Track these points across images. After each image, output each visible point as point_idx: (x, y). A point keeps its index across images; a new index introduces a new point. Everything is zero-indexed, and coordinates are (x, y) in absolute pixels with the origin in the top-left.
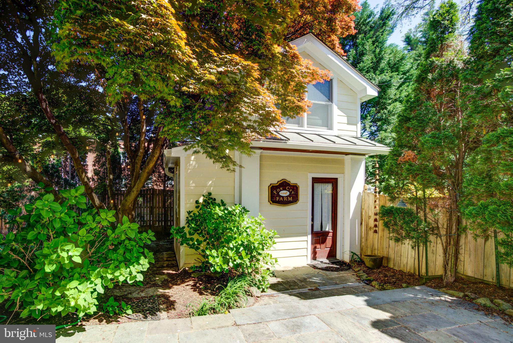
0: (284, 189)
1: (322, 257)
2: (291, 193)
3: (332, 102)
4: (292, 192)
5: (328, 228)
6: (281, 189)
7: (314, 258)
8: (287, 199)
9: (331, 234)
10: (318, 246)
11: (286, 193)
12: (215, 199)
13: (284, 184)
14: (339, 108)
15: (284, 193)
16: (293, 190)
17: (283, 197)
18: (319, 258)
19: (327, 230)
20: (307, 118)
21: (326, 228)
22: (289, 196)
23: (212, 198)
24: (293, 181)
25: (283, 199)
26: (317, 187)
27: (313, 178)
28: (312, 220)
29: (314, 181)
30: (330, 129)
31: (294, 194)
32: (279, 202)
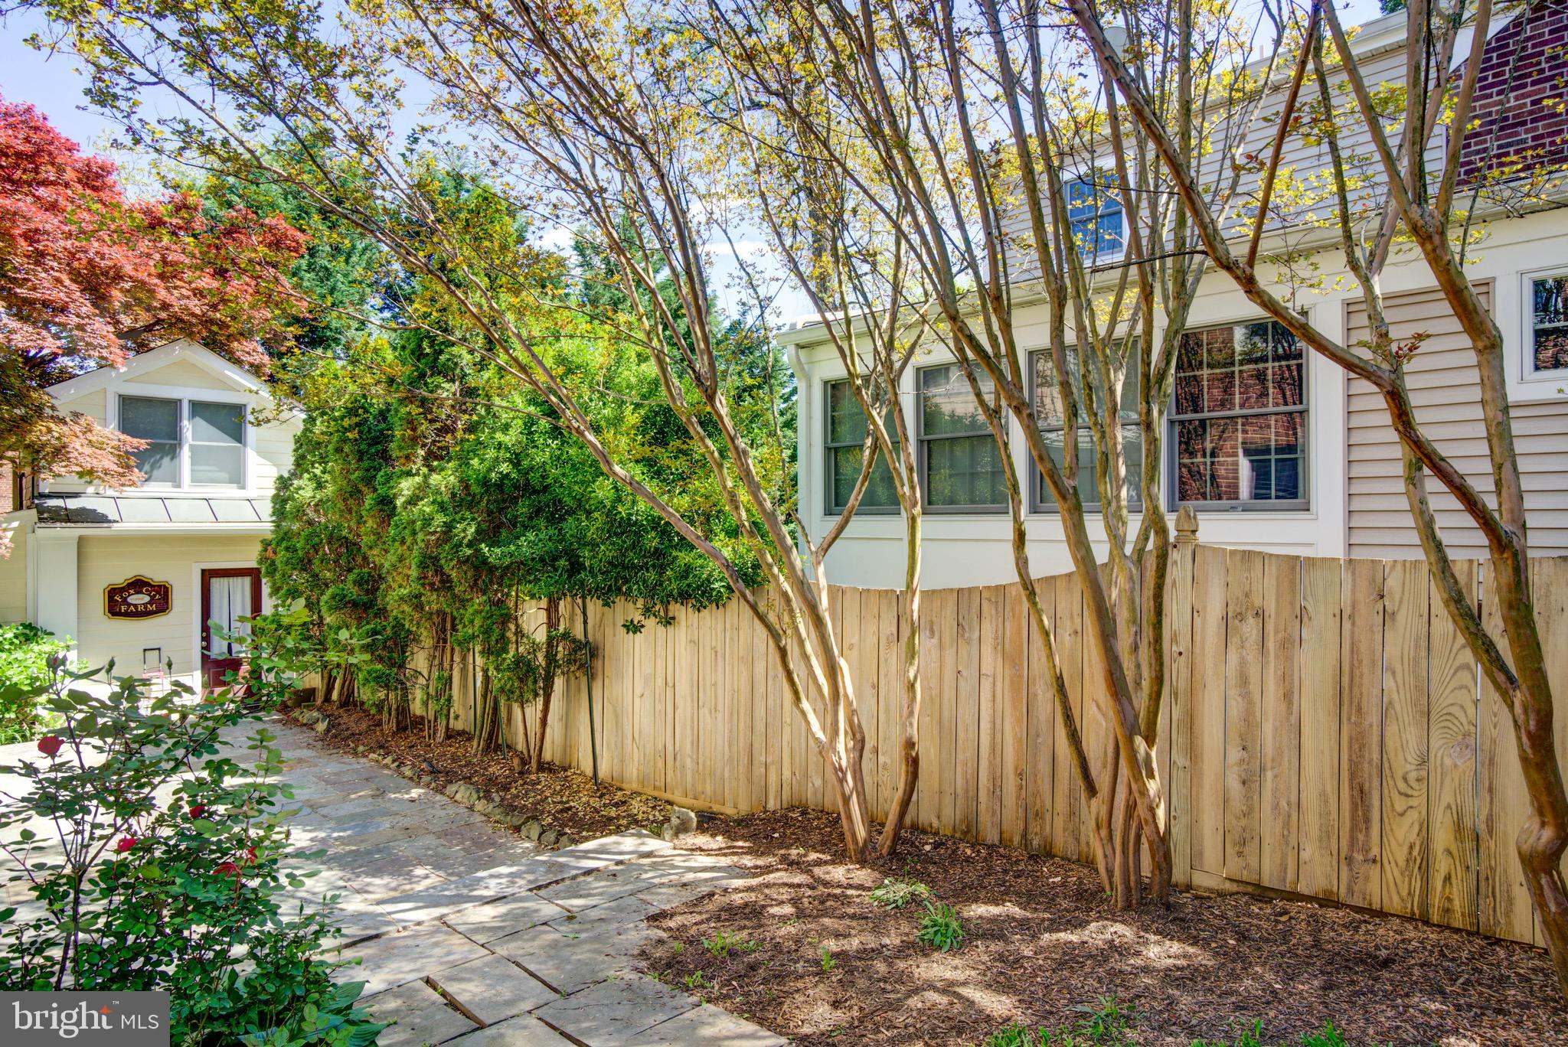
0: (139, 592)
2: (152, 597)
3: (245, 445)
4: (155, 595)
6: (132, 591)
8: (146, 608)
11: (142, 599)
13: (138, 584)
14: (259, 453)
15: (139, 599)
16: (158, 592)
17: (135, 606)
20: (192, 471)
22: (150, 603)
24: (157, 576)
25: (137, 609)
26: (217, 584)
27: (203, 571)
28: (203, 639)
29: (208, 576)
30: (243, 487)
31: (160, 599)
32: (127, 615)
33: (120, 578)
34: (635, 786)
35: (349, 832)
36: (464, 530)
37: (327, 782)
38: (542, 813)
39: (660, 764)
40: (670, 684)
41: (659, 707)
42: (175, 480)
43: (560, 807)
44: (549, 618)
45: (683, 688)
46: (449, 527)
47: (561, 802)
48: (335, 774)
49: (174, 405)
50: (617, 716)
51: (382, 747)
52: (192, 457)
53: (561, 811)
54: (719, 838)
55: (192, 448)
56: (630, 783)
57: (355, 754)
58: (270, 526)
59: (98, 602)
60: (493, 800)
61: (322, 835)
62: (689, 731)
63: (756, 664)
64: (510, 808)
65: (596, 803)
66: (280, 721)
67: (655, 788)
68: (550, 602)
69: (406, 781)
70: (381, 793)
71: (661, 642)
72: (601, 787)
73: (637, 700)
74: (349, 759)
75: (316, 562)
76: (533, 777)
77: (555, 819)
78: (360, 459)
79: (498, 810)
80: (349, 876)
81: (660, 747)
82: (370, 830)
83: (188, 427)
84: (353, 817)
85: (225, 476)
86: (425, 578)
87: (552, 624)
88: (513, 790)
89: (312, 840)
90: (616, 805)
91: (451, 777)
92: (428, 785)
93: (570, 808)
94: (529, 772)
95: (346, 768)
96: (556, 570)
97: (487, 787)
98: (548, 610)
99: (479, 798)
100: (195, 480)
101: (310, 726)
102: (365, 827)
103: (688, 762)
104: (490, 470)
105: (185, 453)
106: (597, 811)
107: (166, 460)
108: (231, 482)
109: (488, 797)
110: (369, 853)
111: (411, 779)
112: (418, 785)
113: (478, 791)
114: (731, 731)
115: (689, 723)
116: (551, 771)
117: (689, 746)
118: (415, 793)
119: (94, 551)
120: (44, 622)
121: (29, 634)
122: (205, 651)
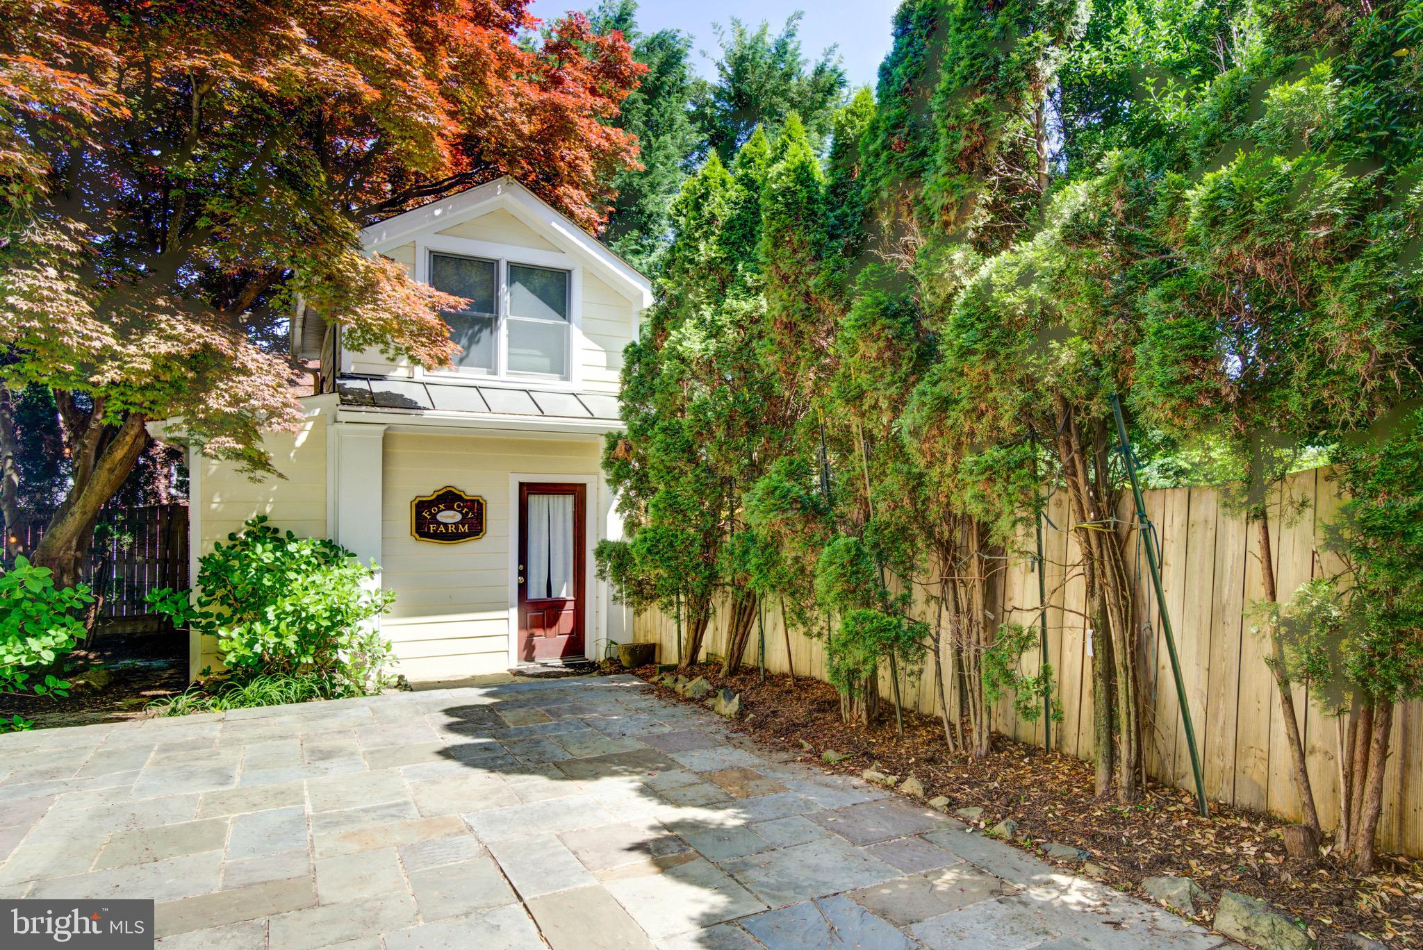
0: (449, 508)
1: (550, 654)
2: (465, 516)
3: (569, 321)
4: (467, 513)
5: (565, 591)
6: (442, 507)
7: (530, 658)
8: (457, 528)
9: (570, 605)
10: (538, 632)
11: (453, 517)
12: (276, 531)
13: (449, 498)
14: (586, 334)
15: (449, 517)
16: (471, 509)
17: (446, 525)
18: (542, 656)
19: (563, 595)
20: (510, 354)
21: (560, 592)
22: (462, 522)
23: (268, 529)
24: (470, 489)
25: (447, 529)
26: (537, 503)
27: (522, 485)
28: (520, 573)
29: (527, 490)
30: (566, 378)
31: (473, 517)
32: (437, 536)
33: (428, 490)
42: (491, 364)
49: (490, 266)
52: (509, 336)
55: (510, 323)
59: (404, 519)
83: (506, 294)
85: (547, 362)
100: (512, 364)
105: (503, 329)
107: (486, 333)
108: (553, 370)
119: (398, 450)
120: (345, 540)
121: (331, 553)
122: (523, 589)
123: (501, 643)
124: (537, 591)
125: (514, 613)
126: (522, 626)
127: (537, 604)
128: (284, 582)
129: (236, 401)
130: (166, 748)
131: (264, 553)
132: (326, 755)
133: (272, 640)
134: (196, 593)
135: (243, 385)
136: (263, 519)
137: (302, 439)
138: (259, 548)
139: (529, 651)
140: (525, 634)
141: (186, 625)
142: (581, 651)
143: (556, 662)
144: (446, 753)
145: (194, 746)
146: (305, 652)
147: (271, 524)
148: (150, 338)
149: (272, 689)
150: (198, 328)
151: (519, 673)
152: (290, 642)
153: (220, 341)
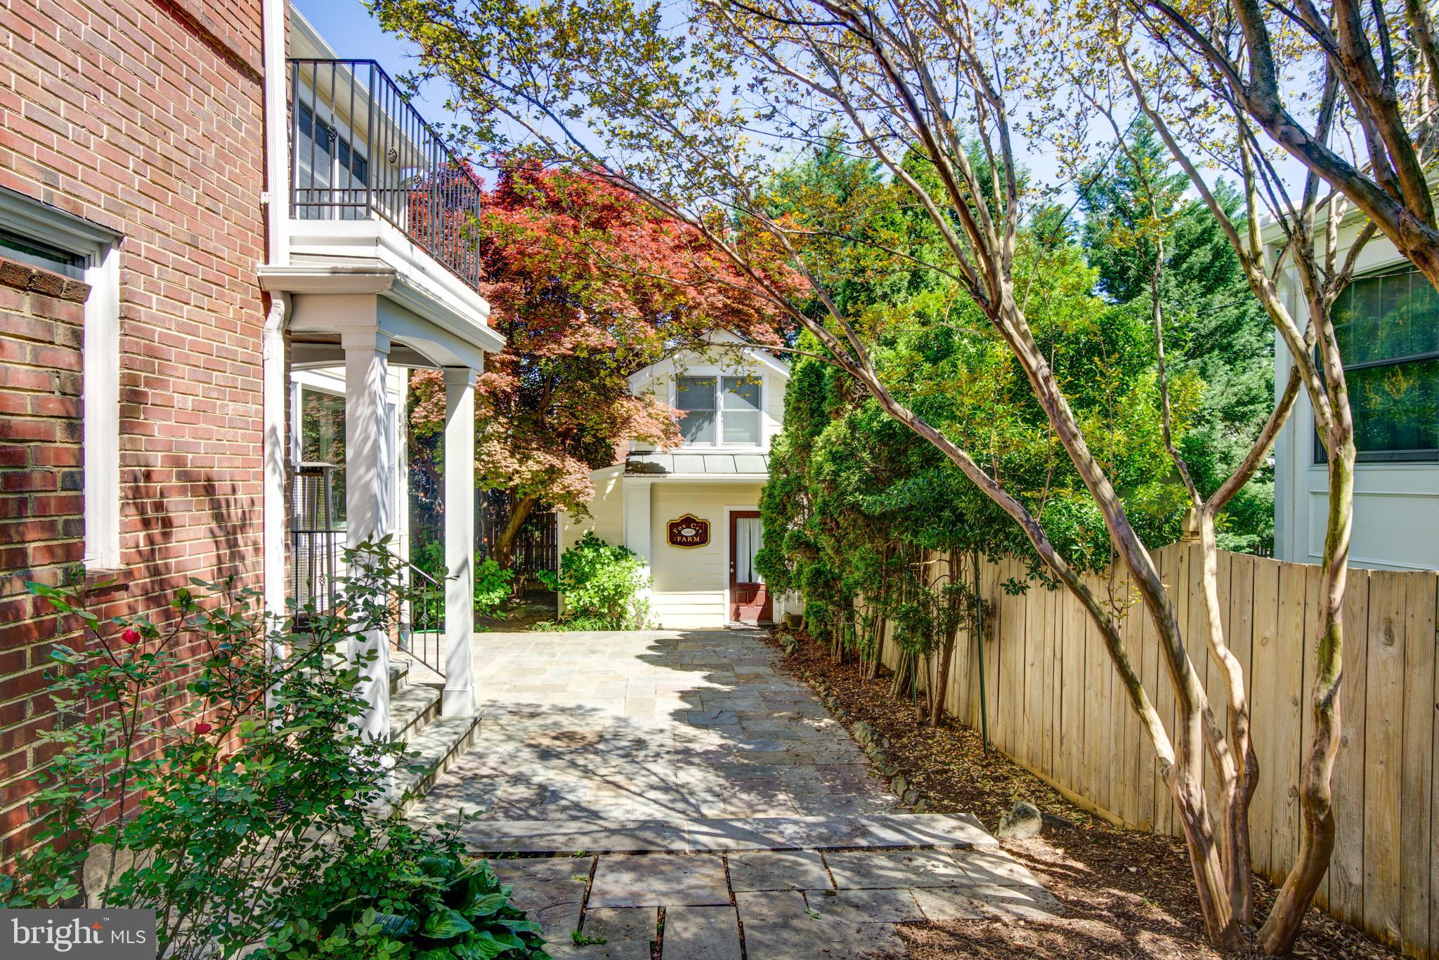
0: (689, 527)
1: (750, 618)
2: (697, 532)
3: (761, 409)
4: (699, 530)
5: (761, 578)
6: (684, 526)
7: (736, 620)
8: (693, 539)
9: (764, 588)
10: (743, 605)
11: (690, 533)
12: (597, 541)
13: (688, 521)
14: (771, 416)
15: (688, 532)
16: (701, 528)
17: (686, 537)
18: (744, 620)
19: (759, 581)
20: (723, 433)
21: (757, 580)
22: (696, 535)
23: (593, 539)
24: (700, 516)
25: (687, 540)
26: (741, 522)
27: (731, 512)
28: (731, 567)
29: (735, 516)
30: (759, 445)
31: (702, 534)
32: (681, 544)
33: (677, 516)
34: (1024, 763)
35: (751, 747)
36: (848, 478)
37: (765, 699)
38: (919, 768)
39: (1048, 746)
40: (1058, 656)
41: (1048, 680)
42: (712, 440)
43: (939, 767)
44: (951, 570)
45: (1071, 662)
46: (836, 474)
47: (943, 763)
48: (775, 693)
49: (711, 379)
50: (1010, 683)
51: (823, 675)
52: (724, 422)
53: (938, 772)
54: (1060, 851)
55: (724, 414)
56: (1020, 758)
57: (801, 679)
58: (767, 477)
59: (663, 534)
60: (882, 746)
61: (731, 742)
62: (1075, 715)
63: (1146, 647)
64: (892, 757)
65: (976, 771)
66: (765, 639)
67: (1043, 770)
68: (952, 554)
69: (825, 710)
70: (798, 717)
71: (1050, 607)
72: (992, 756)
73: (1028, 668)
74: (794, 682)
75: (789, 507)
76: (929, 730)
77: (928, 779)
78: (812, 416)
79: (880, 757)
80: (727, 784)
81: (1048, 726)
82: (770, 750)
83: (721, 397)
84: (763, 734)
85: (747, 435)
86: (825, 524)
87: (955, 575)
88: (905, 740)
89: (721, 746)
90: (996, 779)
91: (862, 714)
92: (839, 719)
93: (946, 772)
94: (928, 724)
95: (786, 688)
96: (940, 521)
97: (885, 730)
98: (950, 562)
99: (872, 740)
100: (725, 439)
101: (783, 648)
102: (766, 745)
103: (1074, 750)
104: (871, 419)
105: (719, 418)
106: (973, 781)
107: (706, 423)
108: (751, 441)
109: (878, 743)
110: (754, 769)
111: (830, 709)
112: (832, 716)
113: (873, 734)
114: (1117, 724)
115: (1075, 704)
116: (951, 728)
117: (1074, 732)
118: (827, 721)
119: (661, 494)
120: (631, 546)
121: (622, 553)
122: (733, 576)
123: (719, 609)
124: (742, 577)
125: (727, 592)
126: (733, 601)
127: (742, 586)
128: (595, 569)
129: (564, 487)
130: (537, 644)
131: (589, 553)
132: (594, 652)
133: (587, 600)
134: (560, 571)
135: (568, 480)
136: (591, 533)
137: (610, 488)
138: (586, 550)
139: (737, 615)
140: (734, 606)
141: (555, 589)
142: (770, 618)
143: (753, 622)
144: (640, 657)
145: (546, 644)
146: (603, 606)
147: (594, 536)
148: (530, 462)
149: (587, 624)
150: (548, 457)
151: (729, 628)
152: (595, 601)
153: (557, 462)
